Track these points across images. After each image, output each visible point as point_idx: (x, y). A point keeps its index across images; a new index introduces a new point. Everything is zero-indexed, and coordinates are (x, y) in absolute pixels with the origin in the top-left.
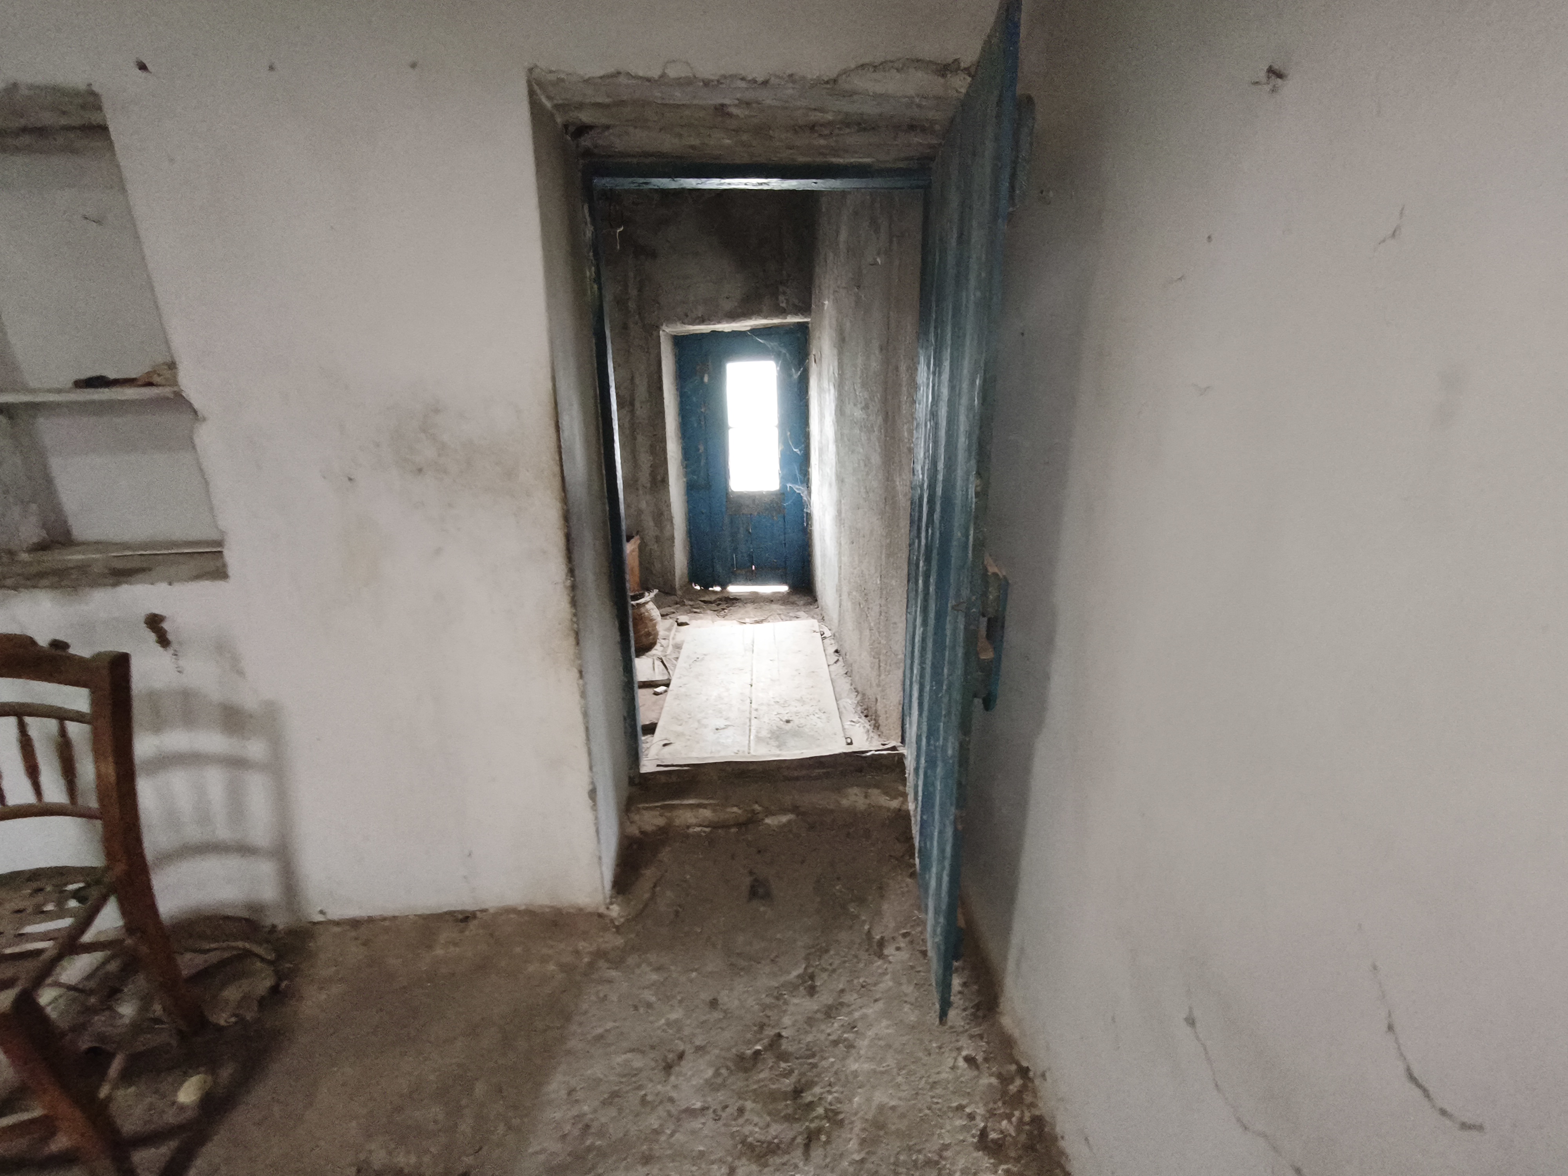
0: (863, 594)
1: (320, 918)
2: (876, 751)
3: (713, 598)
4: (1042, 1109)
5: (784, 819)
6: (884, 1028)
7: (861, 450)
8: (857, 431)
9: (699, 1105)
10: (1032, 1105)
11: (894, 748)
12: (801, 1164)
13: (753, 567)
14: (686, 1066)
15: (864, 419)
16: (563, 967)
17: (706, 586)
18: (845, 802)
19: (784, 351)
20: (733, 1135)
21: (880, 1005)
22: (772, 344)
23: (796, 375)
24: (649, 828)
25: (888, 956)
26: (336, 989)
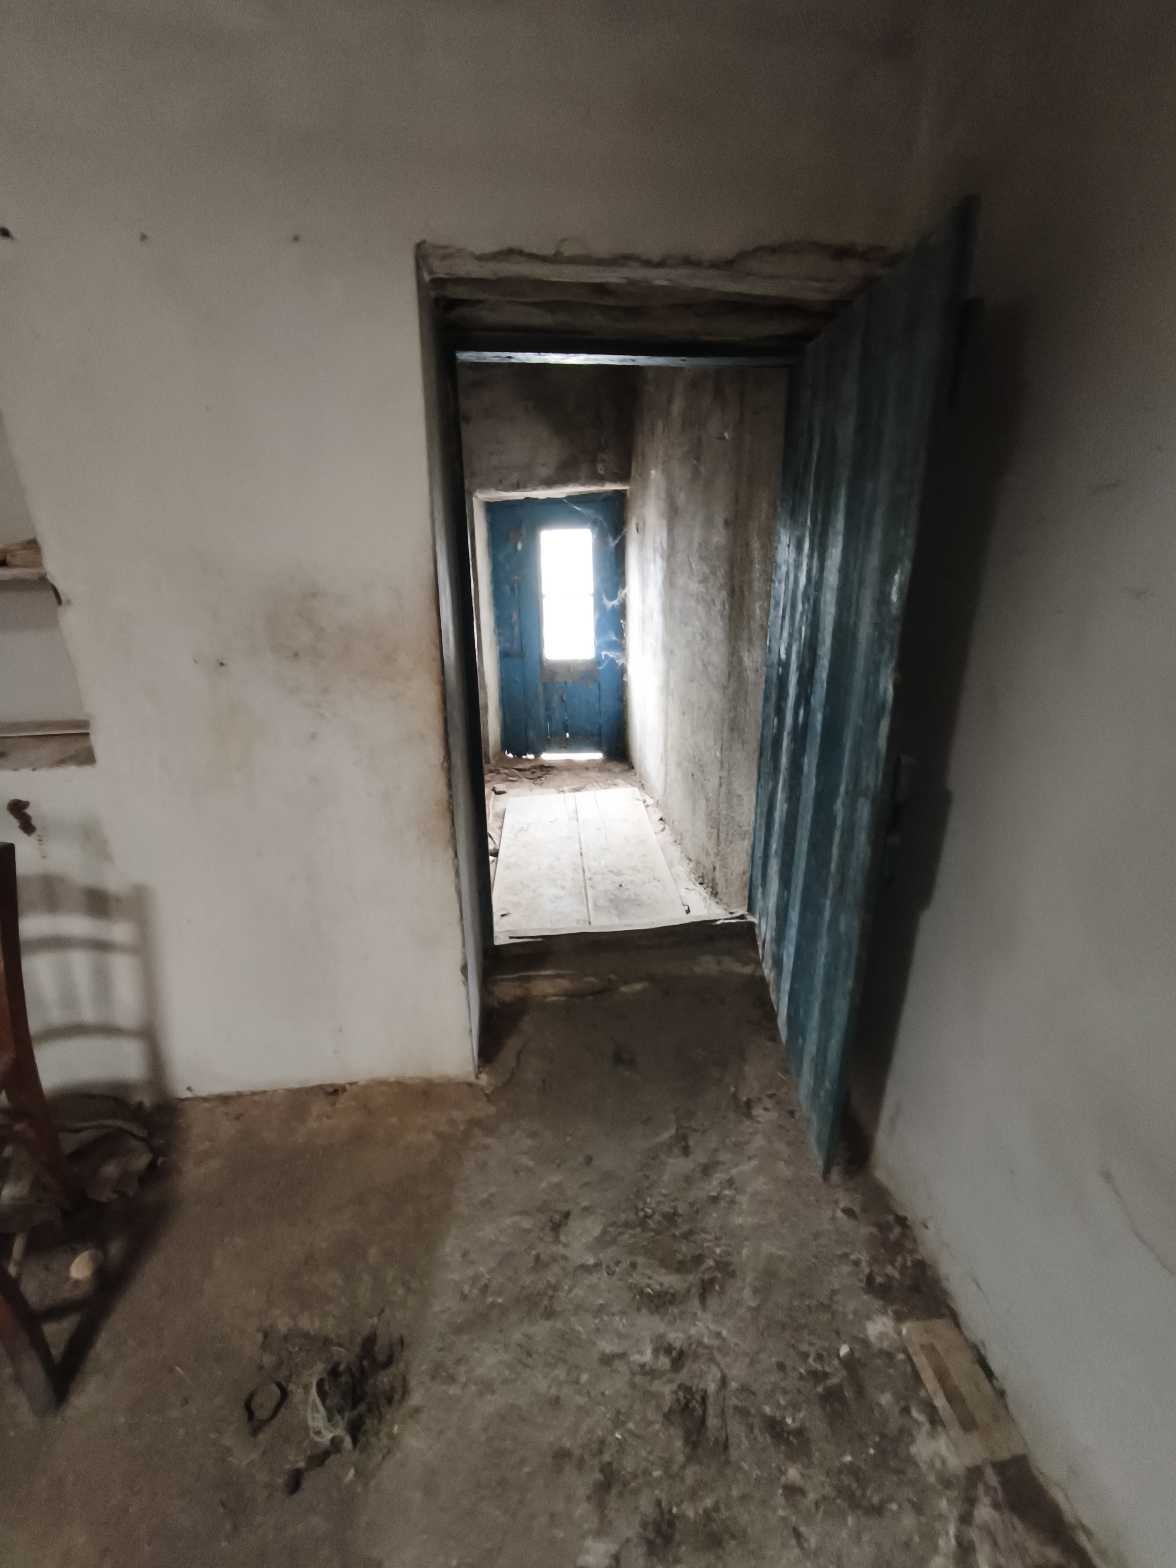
0: (698, 766)
1: (189, 1095)
2: (725, 919)
3: (528, 766)
4: (924, 1252)
5: (638, 987)
6: (760, 1184)
7: (697, 623)
8: (692, 603)
9: (591, 1261)
10: (913, 1251)
11: (742, 917)
12: (699, 1313)
13: (568, 735)
14: (574, 1226)
15: (702, 592)
16: (439, 1135)
17: (519, 754)
18: (697, 970)
19: (600, 518)
20: (630, 1287)
21: (754, 1163)
22: (589, 512)
23: (612, 543)
24: (508, 999)
25: (757, 1116)
26: (215, 1164)
